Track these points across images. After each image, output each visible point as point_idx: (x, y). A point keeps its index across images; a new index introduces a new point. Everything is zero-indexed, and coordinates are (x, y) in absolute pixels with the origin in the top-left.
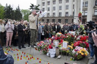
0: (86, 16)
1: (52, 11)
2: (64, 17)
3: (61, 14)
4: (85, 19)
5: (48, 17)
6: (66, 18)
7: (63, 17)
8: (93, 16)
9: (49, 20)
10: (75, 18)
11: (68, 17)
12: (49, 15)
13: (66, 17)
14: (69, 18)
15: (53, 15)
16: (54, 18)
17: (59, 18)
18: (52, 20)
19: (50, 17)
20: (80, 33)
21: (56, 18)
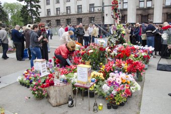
0: (126, 10)
1: (65, 3)
2: (87, 14)
3: (81, 8)
4: (125, 15)
5: (57, 16)
6: (90, 16)
7: (85, 14)
8: (137, 9)
9: (60, 20)
10: (107, 15)
11: (94, 13)
12: (58, 11)
13: (90, 13)
14: (96, 15)
15: (67, 12)
16: (70, 17)
17: (77, 17)
18: (65, 21)
19: (61, 16)
20: (116, 41)
21: (72, 16)
